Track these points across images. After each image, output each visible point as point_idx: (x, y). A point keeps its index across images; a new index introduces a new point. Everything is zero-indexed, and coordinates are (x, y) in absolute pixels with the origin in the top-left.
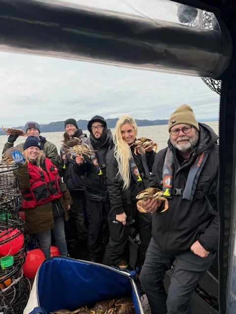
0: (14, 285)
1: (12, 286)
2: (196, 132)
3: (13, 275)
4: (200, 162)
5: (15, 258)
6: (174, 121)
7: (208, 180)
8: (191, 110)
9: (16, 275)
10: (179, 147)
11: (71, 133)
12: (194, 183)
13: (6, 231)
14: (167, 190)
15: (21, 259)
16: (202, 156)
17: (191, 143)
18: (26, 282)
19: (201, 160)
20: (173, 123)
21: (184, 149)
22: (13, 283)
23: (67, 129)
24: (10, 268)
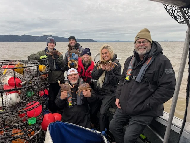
0: (36, 135)
1: (35, 136)
2: (150, 44)
3: (36, 129)
4: (149, 62)
5: (37, 119)
6: (138, 37)
7: (152, 72)
8: (149, 32)
9: (38, 129)
10: (139, 52)
11: (73, 45)
12: (143, 73)
13: (31, 103)
14: (128, 76)
15: (40, 120)
16: (150, 59)
17: (146, 50)
18: (43, 133)
19: (149, 61)
20: (138, 38)
21: (141, 54)
22: (36, 133)
23: (70, 42)
24: (34, 125)
